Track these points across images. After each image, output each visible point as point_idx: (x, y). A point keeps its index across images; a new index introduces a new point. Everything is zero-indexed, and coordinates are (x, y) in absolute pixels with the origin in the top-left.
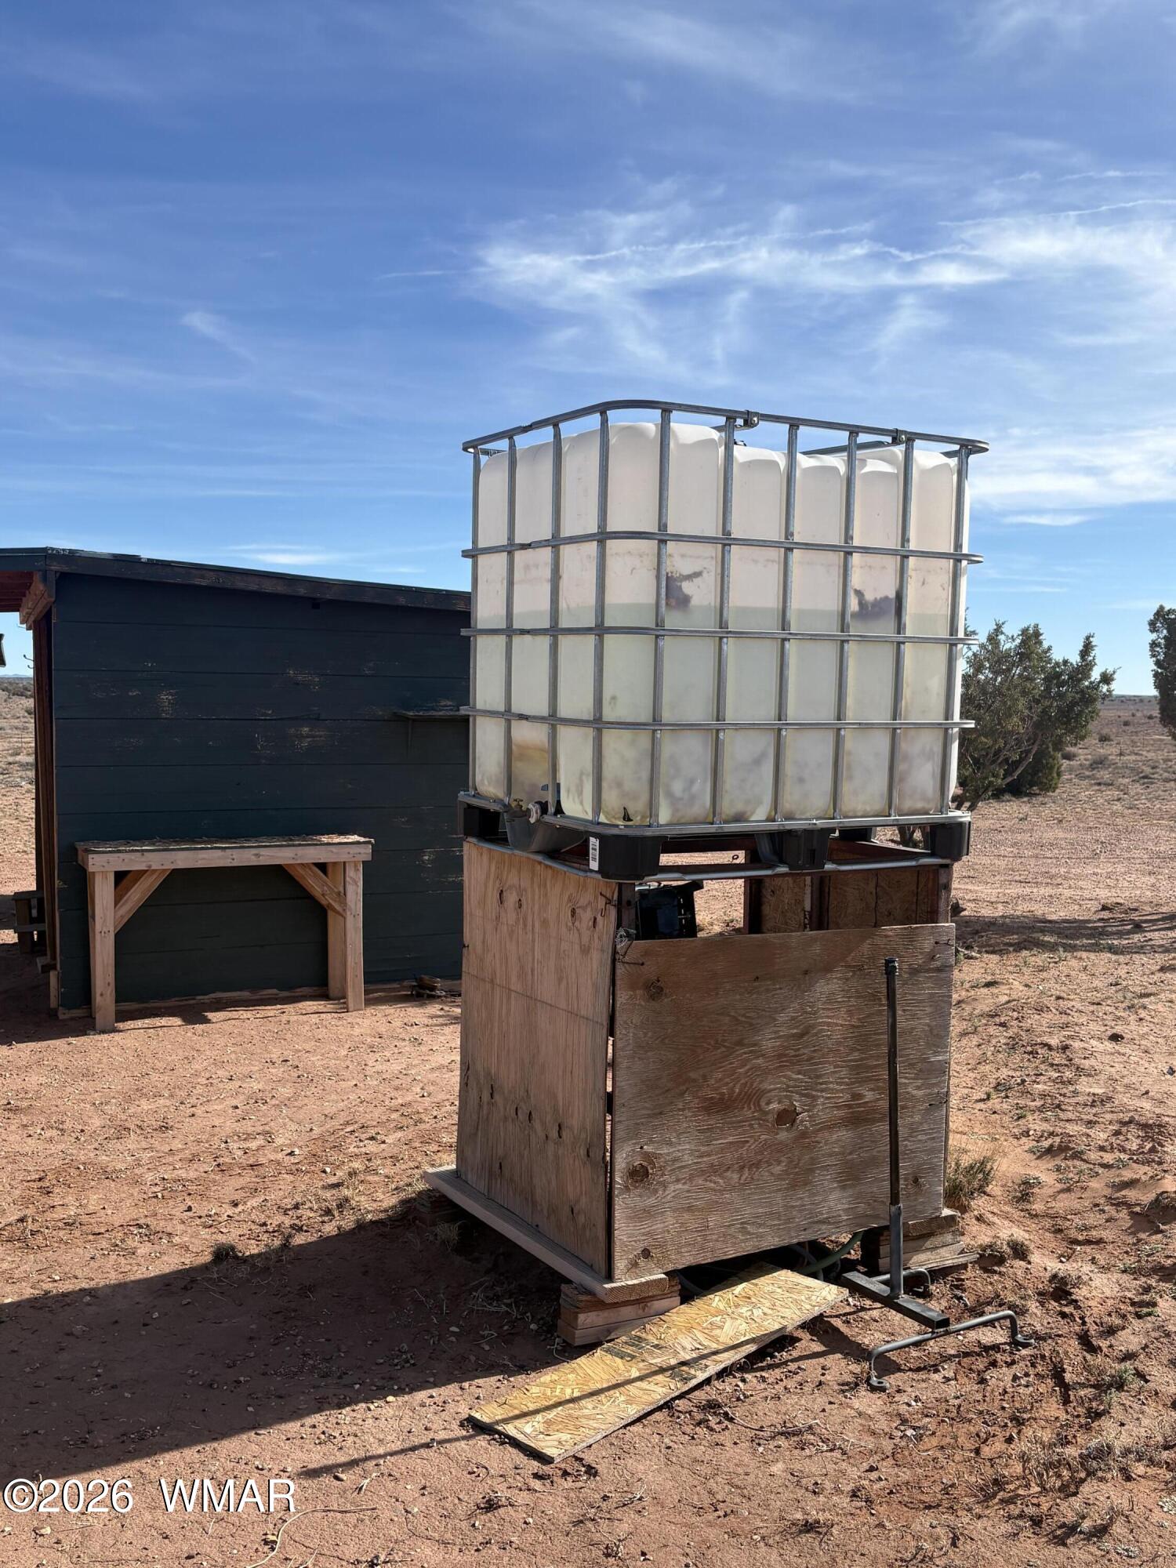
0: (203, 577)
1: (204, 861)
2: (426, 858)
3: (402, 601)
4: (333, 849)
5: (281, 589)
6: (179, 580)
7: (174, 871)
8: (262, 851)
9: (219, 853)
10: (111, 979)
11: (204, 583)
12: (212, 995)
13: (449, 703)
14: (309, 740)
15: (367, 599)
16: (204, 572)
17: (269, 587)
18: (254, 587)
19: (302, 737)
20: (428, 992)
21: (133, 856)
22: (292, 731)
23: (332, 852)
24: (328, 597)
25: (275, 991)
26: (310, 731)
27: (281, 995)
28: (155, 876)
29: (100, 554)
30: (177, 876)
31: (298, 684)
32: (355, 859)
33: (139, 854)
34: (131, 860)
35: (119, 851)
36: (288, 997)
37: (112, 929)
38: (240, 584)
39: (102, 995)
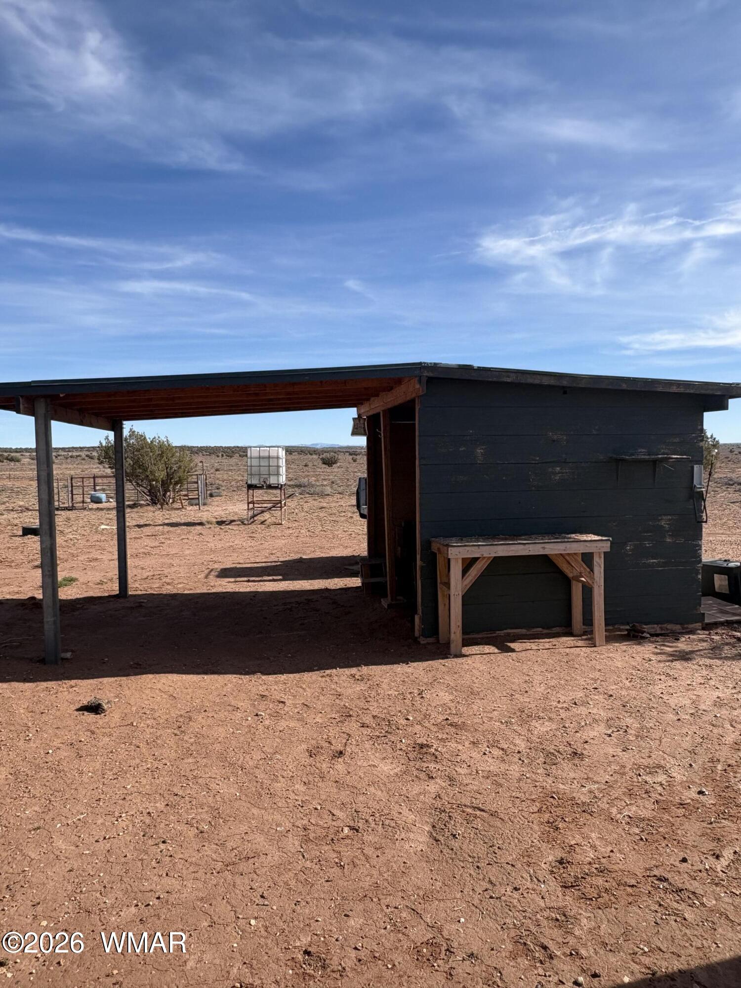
0: (508, 377)
1: (513, 552)
2: (628, 548)
3: (624, 386)
4: (588, 544)
5: (552, 382)
6: (495, 379)
7: (495, 557)
8: (547, 546)
9: (522, 547)
10: (460, 623)
11: (509, 380)
12: (505, 631)
13: (643, 450)
14: (559, 475)
15: (603, 386)
16: (509, 374)
17: (546, 381)
18: (537, 382)
19: (555, 474)
20: (640, 634)
21: (473, 549)
22: (550, 470)
23: (587, 546)
24: (580, 386)
25: (540, 629)
26: (561, 469)
27: (544, 632)
28: (485, 560)
29: (452, 365)
30: (497, 561)
31: (554, 441)
32: (600, 551)
33: (477, 547)
34: (472, 551)
35: (465, 546)
36: (549, 634)
37: (460, 593)
38: (530, 380)
39: (455, 633)
